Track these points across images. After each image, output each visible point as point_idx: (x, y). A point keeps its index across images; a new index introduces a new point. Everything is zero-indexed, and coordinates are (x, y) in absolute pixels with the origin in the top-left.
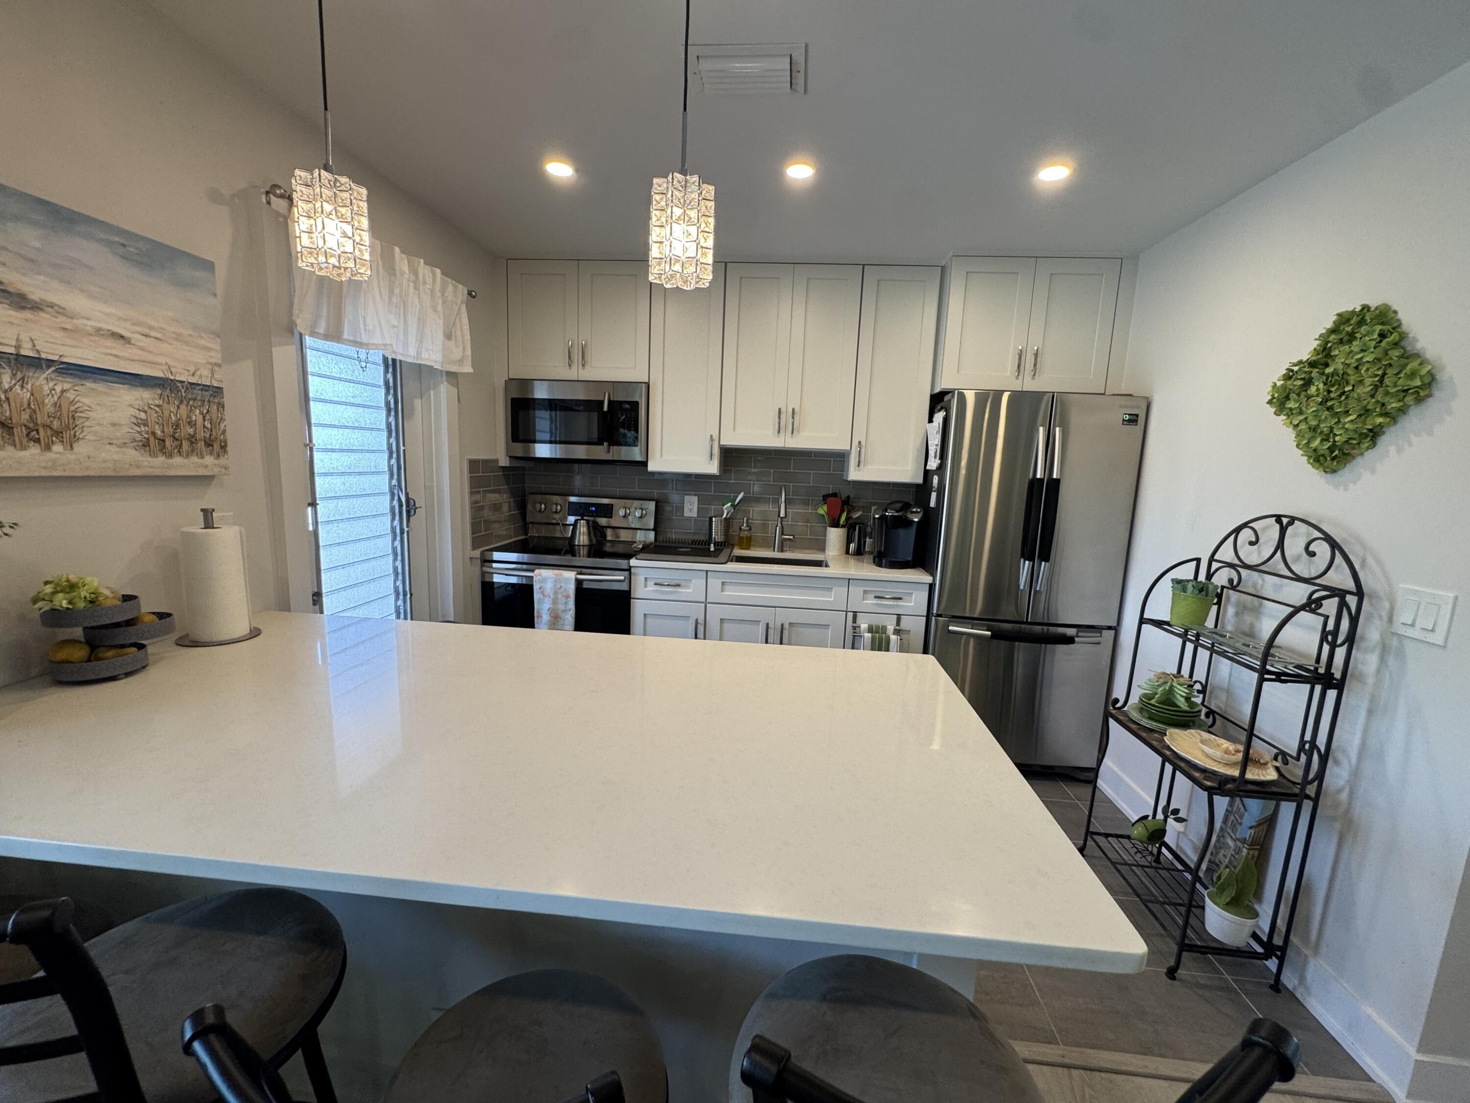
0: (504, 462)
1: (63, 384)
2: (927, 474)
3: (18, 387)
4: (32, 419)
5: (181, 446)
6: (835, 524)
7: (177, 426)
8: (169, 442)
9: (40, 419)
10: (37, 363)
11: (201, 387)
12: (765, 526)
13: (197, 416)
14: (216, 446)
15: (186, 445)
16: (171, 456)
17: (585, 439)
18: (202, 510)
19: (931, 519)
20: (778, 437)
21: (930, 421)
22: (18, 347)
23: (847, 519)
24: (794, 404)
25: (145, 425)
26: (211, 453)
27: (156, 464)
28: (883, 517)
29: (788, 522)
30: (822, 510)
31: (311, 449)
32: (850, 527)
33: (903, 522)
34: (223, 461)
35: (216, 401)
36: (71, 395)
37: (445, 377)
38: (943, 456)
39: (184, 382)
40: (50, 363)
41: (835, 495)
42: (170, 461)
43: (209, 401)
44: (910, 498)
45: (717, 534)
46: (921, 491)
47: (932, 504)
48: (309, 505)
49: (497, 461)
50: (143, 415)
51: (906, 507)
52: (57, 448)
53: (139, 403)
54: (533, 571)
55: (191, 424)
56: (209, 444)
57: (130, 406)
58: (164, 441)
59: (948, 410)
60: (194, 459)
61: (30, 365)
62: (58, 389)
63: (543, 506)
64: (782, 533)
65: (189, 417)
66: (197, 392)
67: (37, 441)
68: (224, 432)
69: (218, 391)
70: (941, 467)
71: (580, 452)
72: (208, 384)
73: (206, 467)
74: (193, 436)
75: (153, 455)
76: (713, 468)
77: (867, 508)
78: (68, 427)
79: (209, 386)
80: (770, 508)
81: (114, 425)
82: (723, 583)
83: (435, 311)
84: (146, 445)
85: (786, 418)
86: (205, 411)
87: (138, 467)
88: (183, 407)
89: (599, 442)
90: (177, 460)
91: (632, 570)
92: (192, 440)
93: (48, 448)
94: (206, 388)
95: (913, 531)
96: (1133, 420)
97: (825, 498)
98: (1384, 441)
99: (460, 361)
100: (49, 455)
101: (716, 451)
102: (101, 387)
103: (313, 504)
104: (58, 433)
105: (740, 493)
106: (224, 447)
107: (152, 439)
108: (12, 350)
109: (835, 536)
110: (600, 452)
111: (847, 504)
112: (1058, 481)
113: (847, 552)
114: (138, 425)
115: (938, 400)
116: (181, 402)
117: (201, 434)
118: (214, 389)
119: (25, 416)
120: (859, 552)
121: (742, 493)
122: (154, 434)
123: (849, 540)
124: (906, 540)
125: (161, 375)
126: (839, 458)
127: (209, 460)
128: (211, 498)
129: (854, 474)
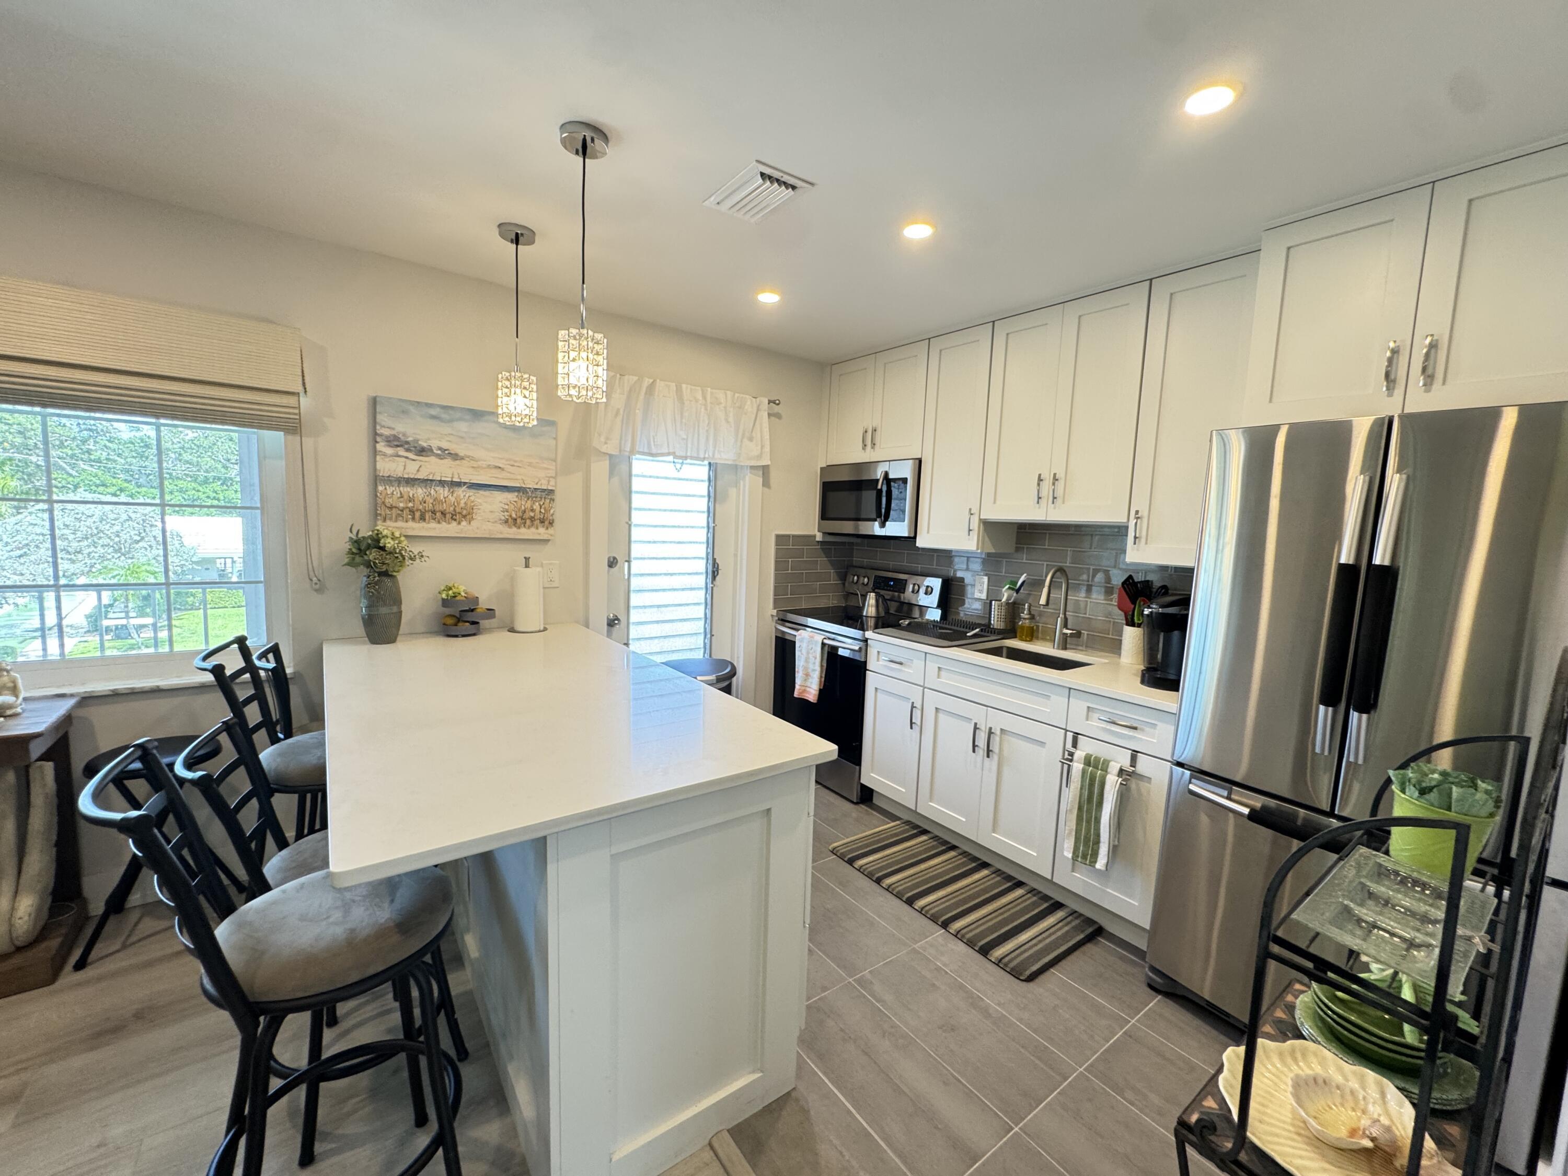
0: (819, 537)
1: (471, 493)
3: (450, 496)
4: (455, 510)
5: (525, 523)
7: (524, 512)
8: (519, 521)
9: (458, 510)
10: (459, 484)
11: (541, 490)
13: (536, 506)
14: (547, 523)
15: (528, 522)
16: (520, 528)
17: (853, 516)
18: (525, 558)
20: (1039, 508)
22: (452, 478)
24: (1054, 468)
25: (507, 512)
26: (543, 527)
27: (512, 532)
31: (630, 526)
33: (1179, 624)
34: (551, 531)
35: (550, 498)
36: (472, 498)
37: (749, 471)
39: (531, 488)
40: (465, 483)
42: (519, 531)
43: (545, 498)
48: (626, 561)
49: (815, 536)
50: (506, 507)
52: (464, 523)
53: (505, 501)
54: (797, 630)
55: (532, 510)
56: (542, 522)
57: (501, 502)
58: (516, 520)
60: (533, 530)
61: (457, 485)
62: (467, 496)
63: (856, 578)
64: (1065, 626)
65: (532, 506)
66: (538, 493)
67: (455, 520)
68: (552, 515)
69: (551, 492)
72: (545, 488)
73: (540, 534)
74: (533, 517)
75: (510, 527)
76: (972, 544)
78: (469, 514)
81: (491, 512)
82: (940, 669)
83: (728, 422)
84: (506, 521)
85: (1047, 485)
86: (542, 503)
87: (501, 533)
88: (529, 502)
89: (875, 519)
90: (523, 530)
91: (869, 641)
92: (532, 519)
93: (459, 523)
94: (544, 490)
99: (758, 456)
100: (460, 527)
101: (976, 525)
102: (487, 493)
103: (629, 561)
104: (464, 517)
105: (1022, 575)
106: (551, 523)
107: (510, 520)
108: (450, 479)
114: (504, 512)
116: (528, 499)
117: (538, 516)
118: (549, 491)
119: (452, 509)
121: (1025, 575)
122: (511, 516)
125: (518, 485)
126: (1116, 533)
127: (542, 530)
128: (532, 552)
129: (1133, 556)
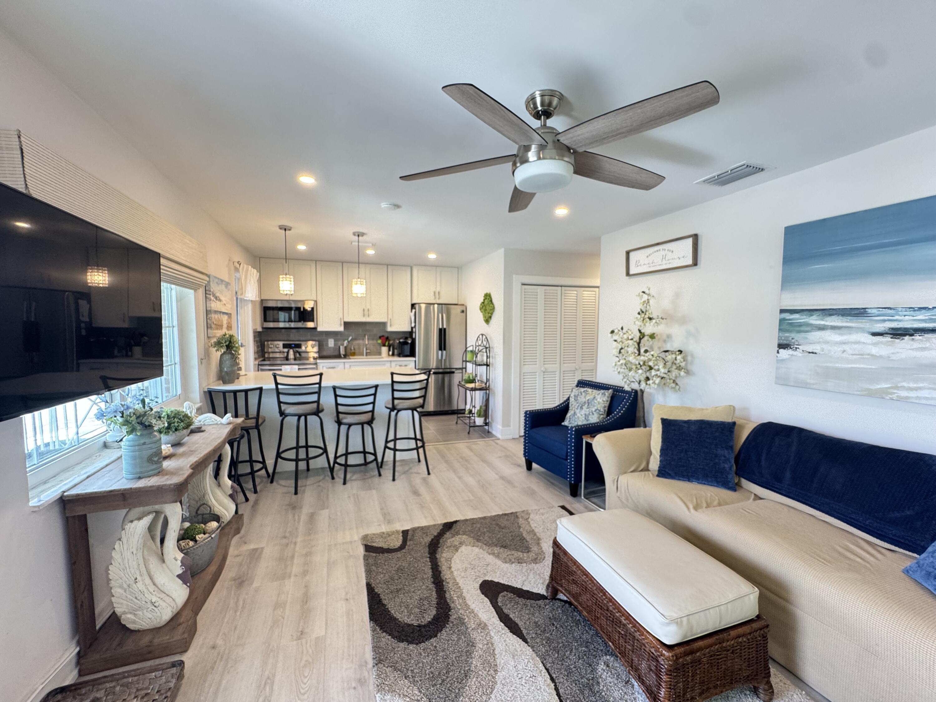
2: (412, 328)
6: (384, 345)
10: (221, 312)
12: (359, 348)
17: (295, 320)
19: (414, 341)
20: (364, 318)
21: (411, 311)
23: (389, 343)
24: (368, 307)
25: (227, 324)
28: (400, 342)
29: (368, 346)
30: (380, 341)
32: (389, 346)
33: (406, 343)
36: (223, 318)
38: (415, 322)
41: (383, 336)
44: (408, 336)
45: (342, 352)
46: (411, 333)
47: (414, 337)
51: (406, 338)
55: (230, 323)
57: (226, 320)
59: (415, 309)
64: (366, 350)
65: (229, 321)
67: (221, 328)
70: (415, 326)
71: (293, 325)
74: (230, 326)
76: (341, 329)
77: (394, 340)
78: (223, 325)
80: (361, 342)
82: (350, 366)
84: (227, 328)
85: (366, 312)
89: (300, 321)
91: (318, 364)
95: (409, 346)
96: (463, 312)
97: (380, 337)
98: (492, 318)
100: (221, 331)
101: (343, 323)
109: (384, 350)
110: (300, 325)
111: (387, 338)
112: (445, 329)
113: (389, 355)
115: (413, 306)
116: (229, 318)
119: (220, 323)
120: (393, 355)
121: (351, 337)
123: (389, 350)
124: (407, 349)
125: (228, 312)
126: (384, 324)
129: (390, 329)
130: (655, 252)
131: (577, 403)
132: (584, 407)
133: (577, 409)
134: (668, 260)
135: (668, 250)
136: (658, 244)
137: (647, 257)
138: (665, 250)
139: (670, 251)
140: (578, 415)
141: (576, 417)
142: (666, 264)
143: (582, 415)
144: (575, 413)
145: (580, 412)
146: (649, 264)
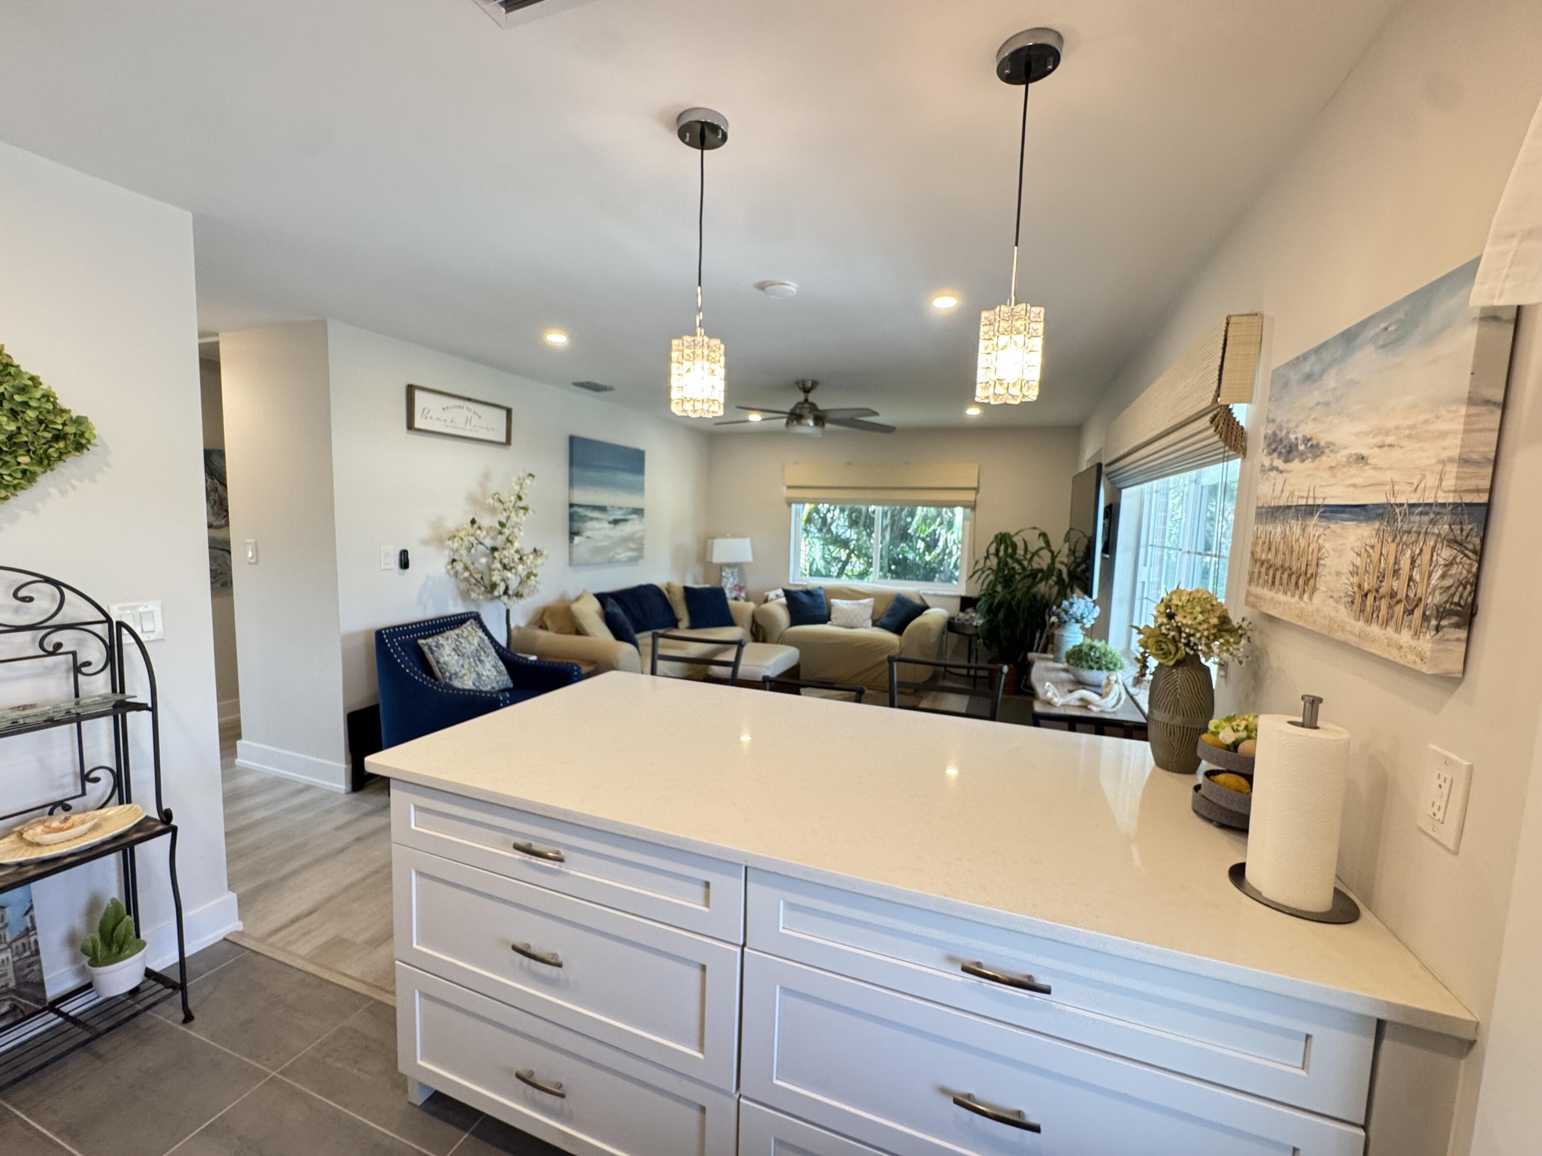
1: (1322, 527)
3: (1301, 538)
4: (1301, 567)
7: (1383, 576)
8: (1370, 601)
11: (1420, 509)
13: (1405, 561)
14: (1417, 615)
15: (1384, 607)
16: (1369, 621)
25: (1358, 574)
26: (1410, 627)
27: (1355, 629)
35: (1436, 531)
36: (1321, 541)
39: (1403, 504)
43: (1426, 533)
50: (1358, 562)
52: (1305, 597)
53: (1358, 545)
55: (1397, 572)
56: (1410, 609)
58: (1367, 597)
60: (1390, 631)
62: (1317, 535)
65: (1397, 561)
67: (1299, 588)
72: (1431, 501)
74: (1396, 595)
75: (1355, 616)
78: (1313, 576)
79: (1431, 505)
84: (1353, 601)
86: (1417, 552)
87: (1343, 630)
88: (1395, 547)
90: (1375, 629)
93: (1302, 596)
100: (1301, 604)
102: (1339, 526)
107: (1358, 595)
108: (1305, 502)
116: (1394, 539)
117: (1404, 591)
118: (1437, 510)
119: (1299, 564)
122: (1361, 586)
125: (1384, 501)
127: (1405, 637)
130: (456, 407)
131: (469, 658)
132: (482, 658)
133: (477, 666)
134: (475, 426)
135: (474, 412)
136: (469, 400)
137: (444, 409)
138: (470, 410)
139: (477, 415)
140: (485, 673)
141: (484, 678)
142: (471, 430)
143: (489, 670)
144: (478, 674)
145: (483, 667)
146: (445, 421)
